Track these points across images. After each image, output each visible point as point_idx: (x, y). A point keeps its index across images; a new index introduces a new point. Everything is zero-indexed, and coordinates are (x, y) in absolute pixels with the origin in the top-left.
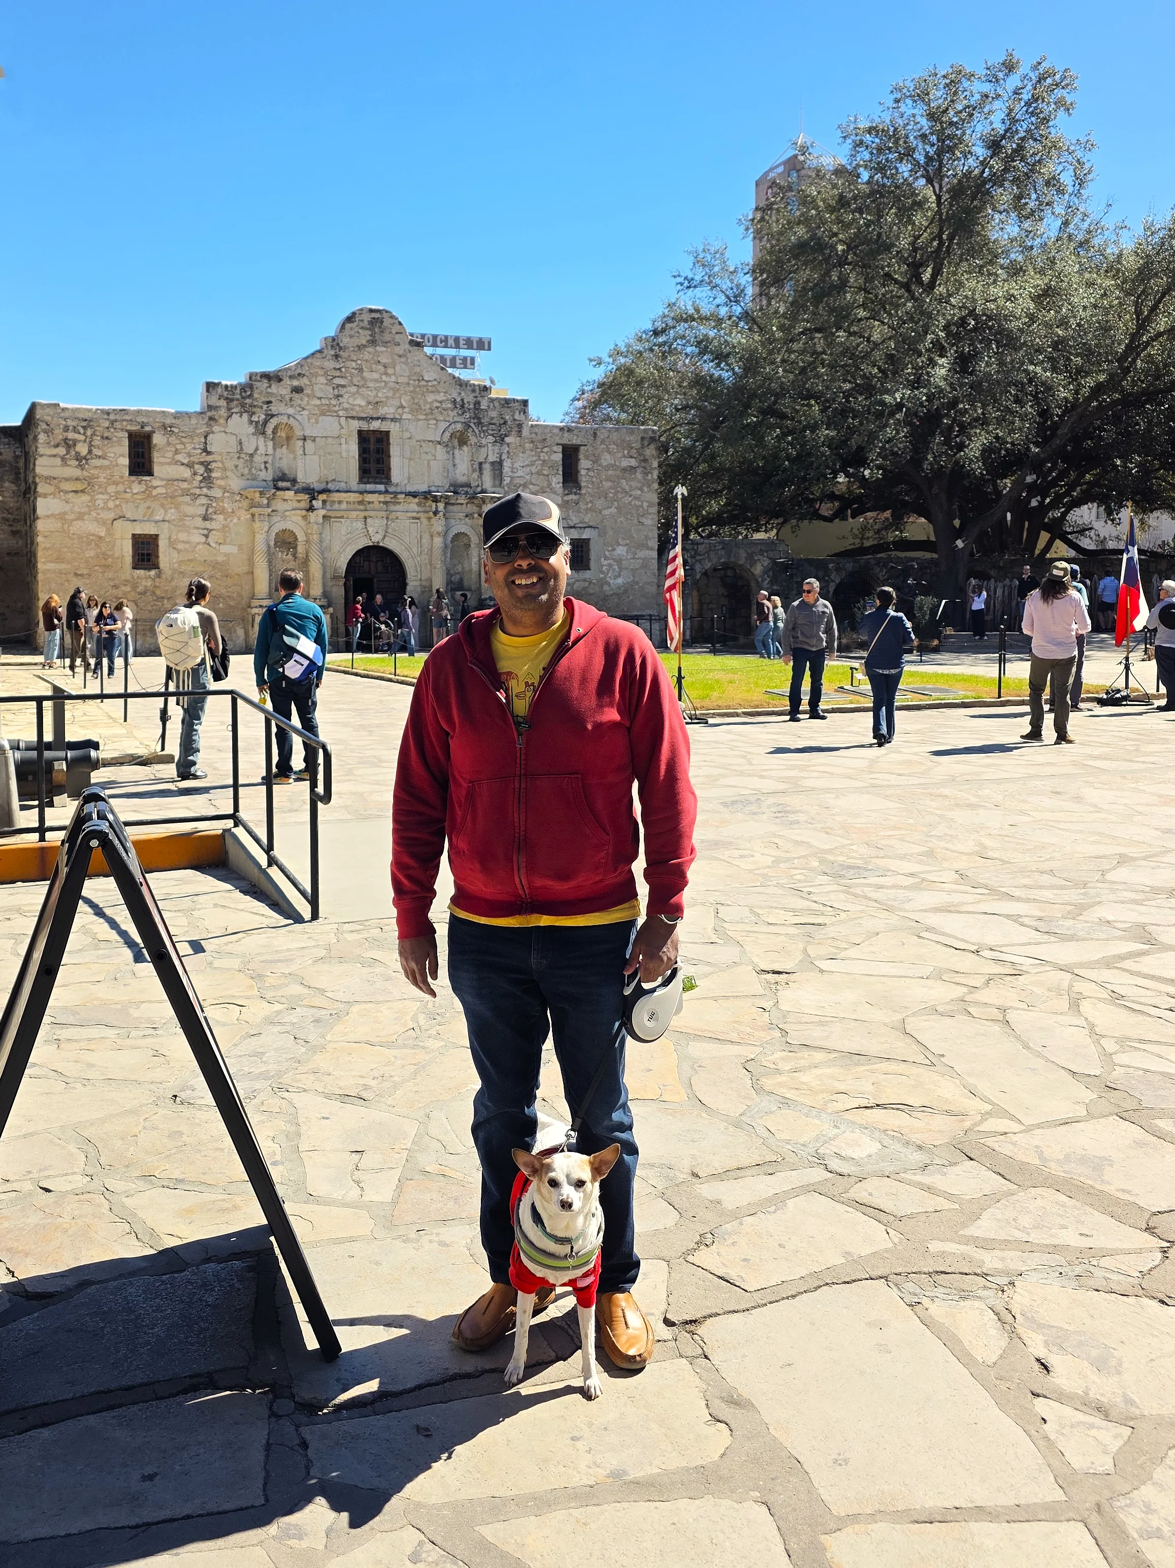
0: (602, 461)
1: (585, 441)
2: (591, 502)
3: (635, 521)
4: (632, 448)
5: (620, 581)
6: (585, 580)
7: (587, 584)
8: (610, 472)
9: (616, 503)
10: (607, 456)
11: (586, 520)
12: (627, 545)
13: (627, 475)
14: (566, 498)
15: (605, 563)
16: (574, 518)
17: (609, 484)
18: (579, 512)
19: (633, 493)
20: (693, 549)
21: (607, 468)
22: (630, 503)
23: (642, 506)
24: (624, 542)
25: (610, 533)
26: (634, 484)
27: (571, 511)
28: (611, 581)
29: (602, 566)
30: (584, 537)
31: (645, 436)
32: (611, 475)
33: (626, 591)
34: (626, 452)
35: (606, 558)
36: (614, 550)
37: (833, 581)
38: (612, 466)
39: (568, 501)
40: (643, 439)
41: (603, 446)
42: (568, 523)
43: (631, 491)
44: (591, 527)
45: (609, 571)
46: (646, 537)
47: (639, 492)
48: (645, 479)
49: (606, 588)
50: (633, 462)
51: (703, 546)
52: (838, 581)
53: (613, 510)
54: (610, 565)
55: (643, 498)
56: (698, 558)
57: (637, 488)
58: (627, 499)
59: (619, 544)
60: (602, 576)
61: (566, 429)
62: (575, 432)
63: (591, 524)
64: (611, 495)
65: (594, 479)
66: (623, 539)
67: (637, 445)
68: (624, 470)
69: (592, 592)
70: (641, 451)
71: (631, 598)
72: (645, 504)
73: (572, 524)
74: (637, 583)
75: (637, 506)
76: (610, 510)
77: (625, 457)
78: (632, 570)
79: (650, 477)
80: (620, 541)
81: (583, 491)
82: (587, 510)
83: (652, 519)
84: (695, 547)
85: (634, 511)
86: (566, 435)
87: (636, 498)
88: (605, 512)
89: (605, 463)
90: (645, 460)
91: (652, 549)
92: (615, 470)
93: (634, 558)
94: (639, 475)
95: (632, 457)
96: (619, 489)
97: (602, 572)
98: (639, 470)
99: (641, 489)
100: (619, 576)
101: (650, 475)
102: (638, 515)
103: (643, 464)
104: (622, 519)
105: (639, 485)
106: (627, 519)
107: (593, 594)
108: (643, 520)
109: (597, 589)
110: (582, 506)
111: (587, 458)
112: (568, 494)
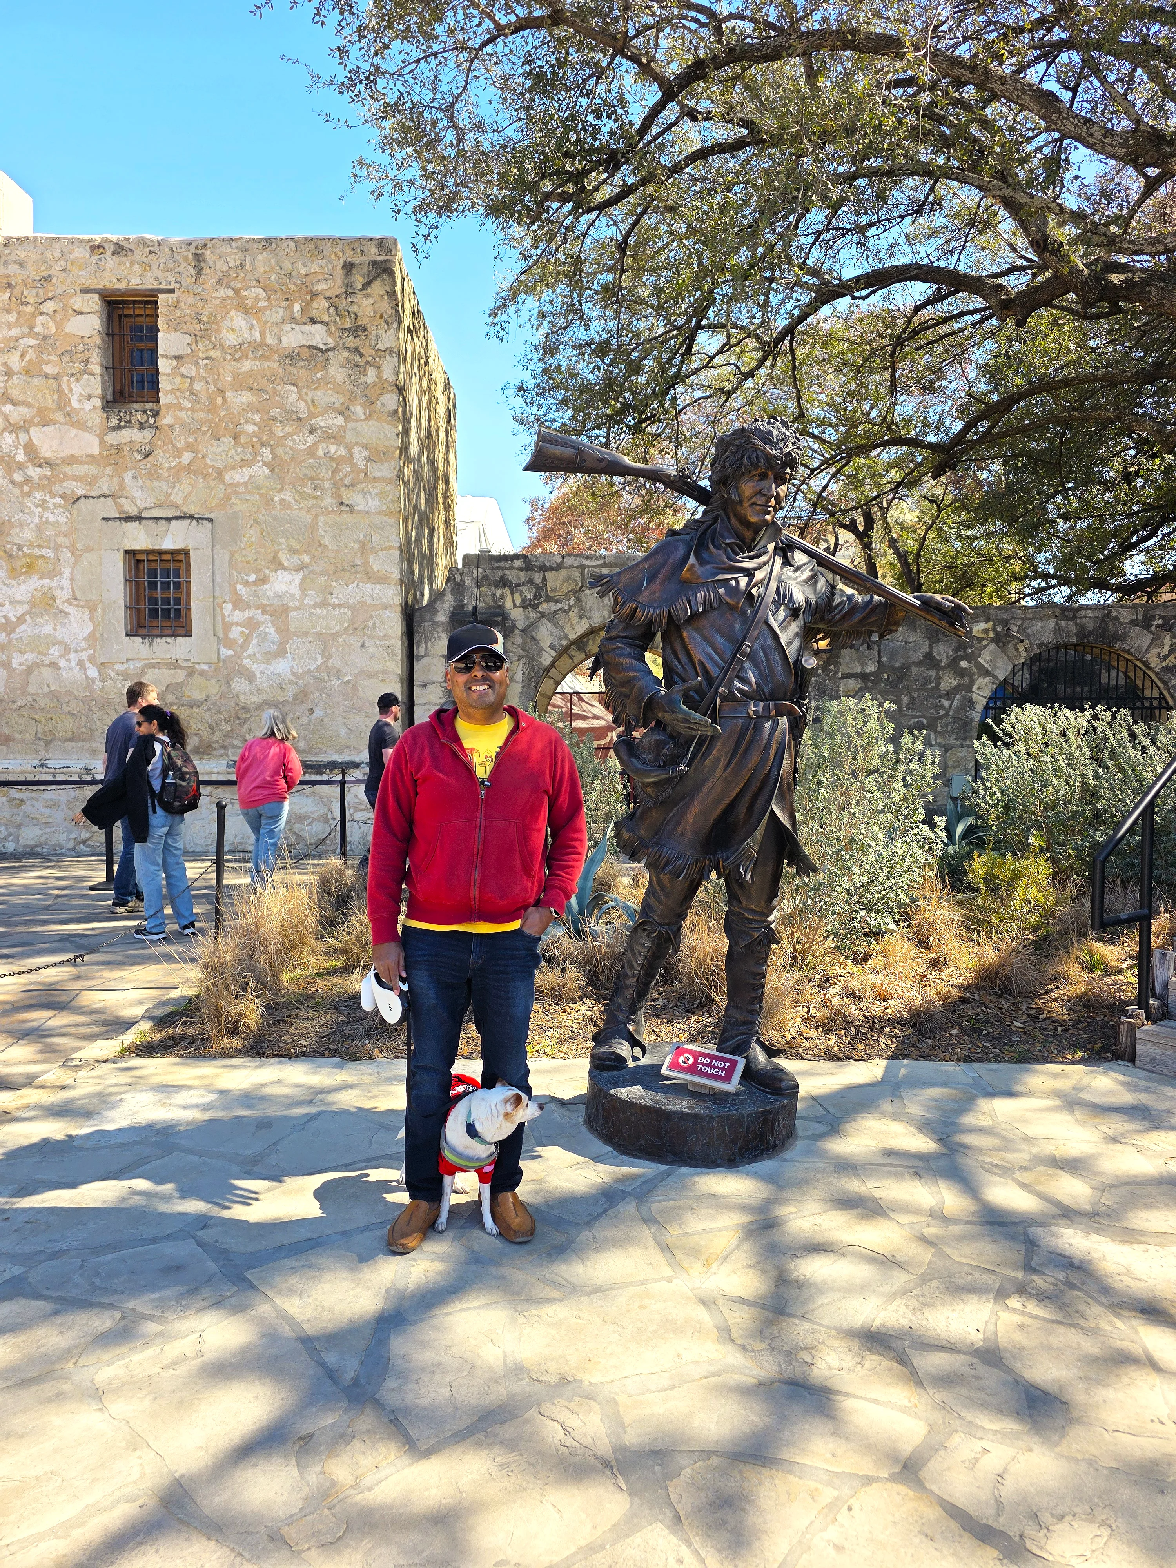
0: (224, 334)
1: (168, 280)
2: (189, 447)
3: (329, 501)
4: (314, 295)
5: (282, 667)
6: (175, 664)
7: (181, 675)
8: (247, 365)
9: (267, 453)
10: (238, 320)
11: (177, 497)
12: (302, 567)
13: (299, 372)
14: (113, 438)
15: (238, 616)
16: (137, 494)
17: (246, 397)
18: (153, 475)
19: (320, 422)
20: (531, 582)
21: (239, 351)
22: (311, 451)
23: (350, 459)
24: (296, 560)
25: (252, 534)
26: (324, 397)
27: (128, 476)
28: (256, 668)
29: (227, 627)
30: (168, 545)
31: (357, 260)
32: (250, 373)
33: (302, 696)
34: (297, 307)
35: (239, 602)
36: (264, 580)
37: (986, 673)
38: (256, 346)
39: (118, 448)
40: (349, 267)
41: (223, 292)
42: (119, 507)
43: (312, 416)
44: (192, 517)
45: (247, 639)
46: (364, 547)
47: (340, 420)
48: (354, 383)
49: (240, 685)
50: (318, 336)
51: (563, 573)
52: (1002, 674)
53: (260, 471)
54: (252, 624)
55: (349, 437)
56: (545, 607)
57: (330, 408)
58: (302, 441)
59: (280, 566)
60: (226, 652)
61: (110, 248)
62: (138, 255)
63: (192, 510)
64: (251, 428)
65: (198, 386)
66: (293, 551)
67: (334, 286)
68: (292, 357)
69: (198, 696)
70: (343, 303)
71: (318, 713)
72: (359, 454)
73: (134, 511)
74: (338, 673)
75: (338, 461)
76: (247, 472)
77: (293, 320)
78: (319, 634)
79: (371, 375)
80: (283, 557)
81: (166, 419)
82: (178, 471)
83: (381, 495)
84: (538, 578)
85: (326, 474)
86: (110, 262)
87: (328, 437)
88: (239, 476)
89: (231, 339)
90: (358, 330)
91: (381, 580)
92: (263, 358)
93: (324, 604)
94: (337, 372)
95: (313, 321)
96: (275, 412)
97: (229, 644)
98: (338, 358)
99: (345, 412)
100: (281, 652)
101: (372, 372)
102: (337, 485)
103: (350, 341)
104: (288, 496)
105: (337, 400)
106: (302, 495)
107: (198, 704)
108: (352, 497)
109: (213, 689)
110: (163, 458)
111: (176, 326)
112: (118, 428)
